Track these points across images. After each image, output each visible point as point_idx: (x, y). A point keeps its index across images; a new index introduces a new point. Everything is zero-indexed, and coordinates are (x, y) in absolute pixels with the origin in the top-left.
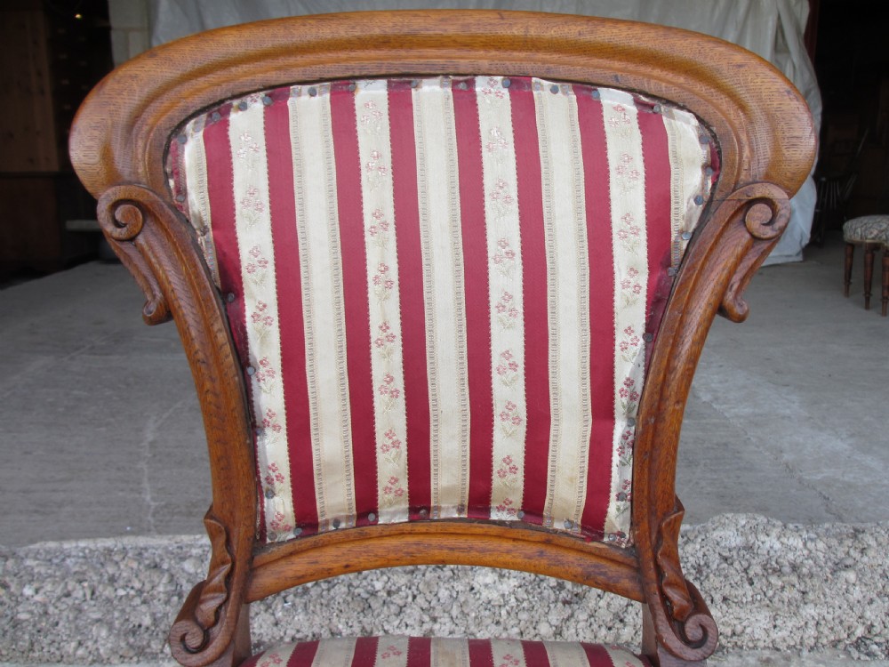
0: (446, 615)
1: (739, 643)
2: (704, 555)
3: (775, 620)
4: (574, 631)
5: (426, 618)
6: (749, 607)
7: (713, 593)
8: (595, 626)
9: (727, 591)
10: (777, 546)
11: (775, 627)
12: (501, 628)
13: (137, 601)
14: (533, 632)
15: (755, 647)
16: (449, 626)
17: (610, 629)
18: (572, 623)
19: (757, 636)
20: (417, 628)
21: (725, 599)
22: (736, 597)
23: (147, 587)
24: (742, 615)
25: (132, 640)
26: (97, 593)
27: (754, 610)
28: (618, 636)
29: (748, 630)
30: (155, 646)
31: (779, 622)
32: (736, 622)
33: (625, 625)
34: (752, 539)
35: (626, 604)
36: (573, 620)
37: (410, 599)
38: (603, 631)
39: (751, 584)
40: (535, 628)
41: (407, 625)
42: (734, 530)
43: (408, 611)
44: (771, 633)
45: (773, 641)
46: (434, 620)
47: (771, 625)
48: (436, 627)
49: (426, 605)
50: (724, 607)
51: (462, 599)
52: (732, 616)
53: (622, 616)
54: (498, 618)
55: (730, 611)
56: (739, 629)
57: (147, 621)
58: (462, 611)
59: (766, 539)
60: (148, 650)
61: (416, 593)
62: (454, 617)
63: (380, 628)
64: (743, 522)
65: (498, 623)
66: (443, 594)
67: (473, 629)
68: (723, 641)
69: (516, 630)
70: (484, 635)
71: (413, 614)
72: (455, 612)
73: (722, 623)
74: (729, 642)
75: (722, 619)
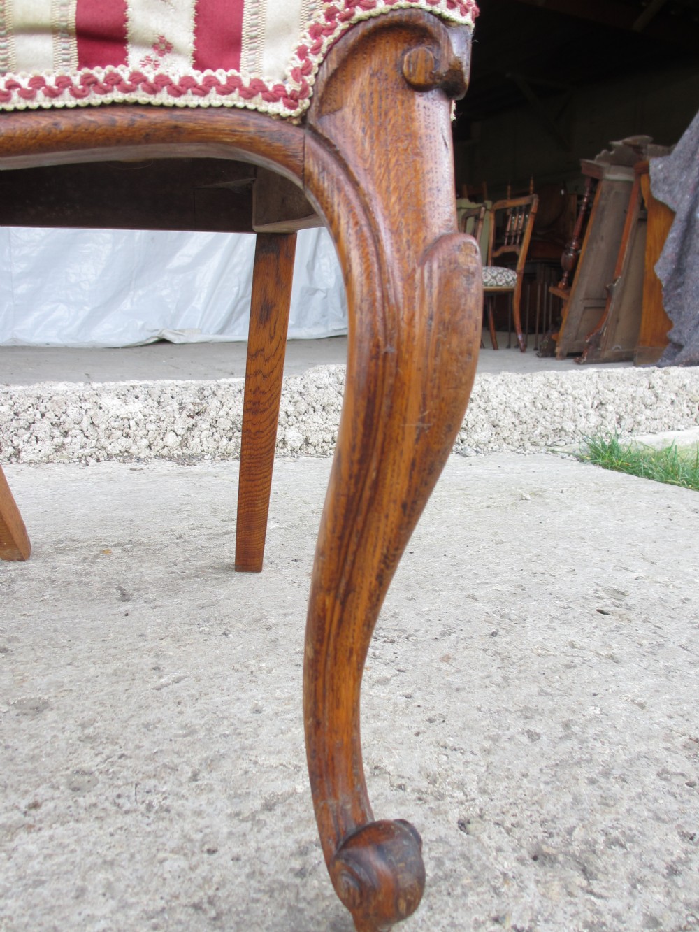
0: (77, 426)
2: (304, 387)
4: (198, 440)
5: (56, 432)
7: (314, 404)
8: (217, 436)
9: (325, 401)
12: (130, 441)
14: (161, 444)
16: (80, 439)
17: (230, 440)
18: (196, 432)
20: (48, 442)
21: (324, 409)
22: (332, 406)
24: (339, 422)
32: (335, 428)
36: (196, 429)
37: (39, 416)
38: (225, 440)
40: (162, 440)
41: (37, 440)
42: (327, 373)
43: (38, 425)
46: (66, 434)
48: (68, 440)
49: (55, 420)
50: (324, 413)
51: (91, 413)
52: (331, 423)
54: (127, 430)
55: (329, 417)
56: (337, 436)
58: (93, 423)
61: (44, 410)
62: (85, 429)
63: (10, 443)
65: (127, 436)
66: (73, 411)
67: (104, 442)
68: (326, 448)
69: (145, 442)
70: (114, 448)
71: (43, 427)
72: (86, 424)
73: (324, 430)
74: (331, 449)
75: (324, 426)
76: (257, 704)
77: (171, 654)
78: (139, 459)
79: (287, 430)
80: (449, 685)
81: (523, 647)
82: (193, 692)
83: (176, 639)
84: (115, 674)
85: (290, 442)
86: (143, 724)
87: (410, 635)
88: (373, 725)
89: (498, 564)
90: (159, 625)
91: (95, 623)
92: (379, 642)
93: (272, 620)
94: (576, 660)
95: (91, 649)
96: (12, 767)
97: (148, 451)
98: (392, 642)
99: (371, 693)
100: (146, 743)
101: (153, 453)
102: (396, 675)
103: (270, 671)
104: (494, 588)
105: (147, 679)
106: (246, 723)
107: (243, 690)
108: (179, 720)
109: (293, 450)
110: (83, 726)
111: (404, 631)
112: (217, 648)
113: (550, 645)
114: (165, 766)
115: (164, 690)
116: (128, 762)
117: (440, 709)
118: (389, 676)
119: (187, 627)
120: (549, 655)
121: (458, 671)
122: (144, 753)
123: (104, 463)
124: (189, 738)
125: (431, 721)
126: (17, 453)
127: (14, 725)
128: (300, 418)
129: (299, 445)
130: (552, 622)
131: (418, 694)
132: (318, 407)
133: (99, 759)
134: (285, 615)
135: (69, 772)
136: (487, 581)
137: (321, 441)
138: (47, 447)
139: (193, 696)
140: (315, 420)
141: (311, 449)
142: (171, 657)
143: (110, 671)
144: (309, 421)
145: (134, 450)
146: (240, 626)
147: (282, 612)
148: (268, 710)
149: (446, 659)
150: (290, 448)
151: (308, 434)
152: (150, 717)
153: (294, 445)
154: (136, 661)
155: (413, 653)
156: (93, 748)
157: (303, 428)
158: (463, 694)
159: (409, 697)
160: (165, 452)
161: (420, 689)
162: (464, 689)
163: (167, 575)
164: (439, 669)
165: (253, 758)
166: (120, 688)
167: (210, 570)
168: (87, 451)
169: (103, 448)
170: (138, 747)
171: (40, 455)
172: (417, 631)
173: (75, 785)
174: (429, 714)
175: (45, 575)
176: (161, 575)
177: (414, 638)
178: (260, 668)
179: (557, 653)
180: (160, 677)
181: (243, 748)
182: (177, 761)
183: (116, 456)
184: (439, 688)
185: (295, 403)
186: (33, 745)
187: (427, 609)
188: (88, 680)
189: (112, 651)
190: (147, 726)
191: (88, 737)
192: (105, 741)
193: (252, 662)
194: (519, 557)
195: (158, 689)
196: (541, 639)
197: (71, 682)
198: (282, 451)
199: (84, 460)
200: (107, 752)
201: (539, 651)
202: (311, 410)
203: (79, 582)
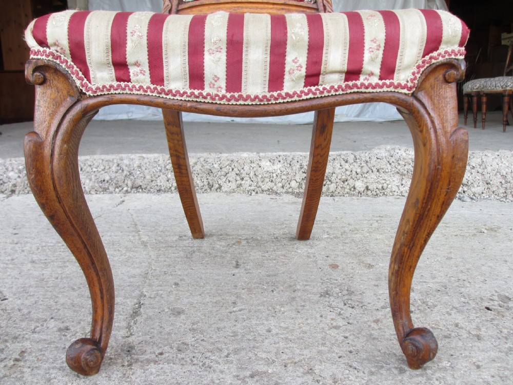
0: (248, 176)
1: (385, 193)
2: (370, 158)
3: (402, 181)
5: (238, 178)
6: (389, 173)
7: (373, 168)
9: (378, 167)
10: (404, 154)
11: (402, 185)
12: (273, 184)
13: (103, 172)
14: (288, 186)
15: (393, 195)
16: (249, 182)
19: (394, 190)
20: (234, 183)
21: (378, 171)
22: (383, 169)
23: (107, 167)
24: (386, 178)
25: (101, 184)
26: (83, 169)
27: (392, 175)
28: (328, 189)
29: (389, 186)
30: (111, 189)
31: (404, 182)
32: (384, 181)
33: (332, 183)
34: (392, 152)
35: (332, 172)
37: (231, 170)
39: (390, 164)
40: (289, 184)
41: (229, 182)
42: (384, 150)
43: (230, 174)
44: (400, 188)
45: (402, 192)
46: (242, 179)
47: (399, 184)
48: (243, 182)
49: (238, 172)
50: (378, 173)
51: (255, 169)
52: (381, 178)
53: (330, 179)
54: (271, 179)
55: (381, 176)
56: (385, 185)
57: (107, 178)
58: (255, 174)
59: (399, 151)
60: (108, 191)
61: (233, 167)
62: (251, 177)
63: (217, 182)
64: (389, 148)
65: (272, 181)
66: (246, 168)
67: (260, 184)
68: (378, 192)
69: (280, 185)
70: (265, 187)
71: (232, 175)
72: (252, 175)
73: (377, 182)
74: (381, 193)
75: (377, 180)
76: (270, 328)
77: (244, 297)
78: (276, 193)
79: (356, 182)
80: (371, 335)
81: (425, 322)
82: (245, 317)
83: (250, 290)
84: (216, 303)
85: (358, 188)
86: (217, 327)
87: (364, 306)
88: (320, 349)
89: (440, 271)
90: (245, 282)
91: (219, 277)
92: (346, 306)
93: (298, 287)
94: (453, 334)
95: (212, 289)
96: (160, 336)
97: (282, 189)
98: (353, 308)
99: (327, 332)
100: (214, 337)
101: (284, 191)
102: (346, 325)
103: (283, 313)
104: (429, 285)
105: (228, 307)
106: (261, 335)
107: (267, 320)
108: (233, 329)
109: (359, 192)
110: (193, 324)
111: (362, 303)
112: (265, 297)
113: (441, 323)
114: (218, 348)
115: (233, 313)
116: (204, 343)
117: (359, 346)
118: (341, 325)
119: (257, 285)
120: (438, 329)
121: (380, 329)
122: (212, 340)
123: (260, 195)
124: (233, 338)
125: (351, 352)
126: (220, 187)
127: (167, 318)
128: (364, 176)
129: (363, 190)
130: (451, 310)
131: (351, 337)
132: (374, 170)
133: (193, 339)
134: (306, 285)
135: (180, 343)
136: (427, 281)
137: (375, 188)
138: (233, 185)
139: (243, 318)
140: (372, 177)
141: (369, 192)
142: (243, 298)
143: (215, 301)
144: (369, 177)
145: (275, 188)
146: (282, 288)
147: (305, 283)
148: (274, 332)
149: (377, 321)
150: (357, 191)
151: (368, 184)
152: (221, 325)
153: (360, 190)
154: (227, 298)
155: (361, 315)
156: (193, 334)
157: (365, 180)
158: (376, 341)
159: (346, 337)
160: (290, 190)
161: (354, 335)
162: (378, 339)
163: (261, 257)
164: (370, 326)
165: (256, 352)
166: (215, 309)
167: (282, 257)
168: (252, 188)
169: (260, 187)
170: (211, 337)
171: (230, 189)
172: (369, 303)
173: (180, 349)
174: (351, 349)
175: (208, 251)
176: (258, 257)
177: (365, 307)
178: (280, 311)
179: (444, 328)
180: (234, 307)
181: (254, 347)
182: (224, 347)
183: (266, 191)
184: (364, 336)
185: (362, 167)
186: (171, 328)
187: (382, 292)
188: (204, 304)
189: (220, 292)
190: (218, 329)
191: (193, 329)
192: (199, 332)
193: (278, 307)
194: (456, 268)
195: (231, 313)
196: (438, 319)
197: (197, 303)
198: (353, 193)
199: (249, 193)
200: (197, 337)
201: (433, 325)
202: (370, 172)
203: (221, 256)
